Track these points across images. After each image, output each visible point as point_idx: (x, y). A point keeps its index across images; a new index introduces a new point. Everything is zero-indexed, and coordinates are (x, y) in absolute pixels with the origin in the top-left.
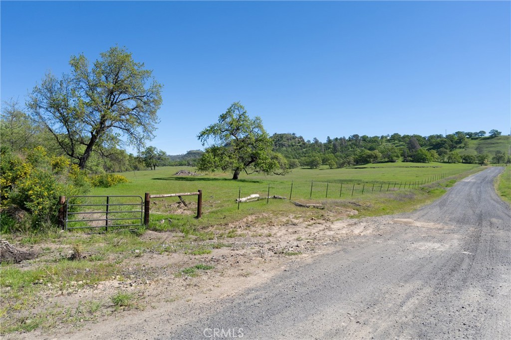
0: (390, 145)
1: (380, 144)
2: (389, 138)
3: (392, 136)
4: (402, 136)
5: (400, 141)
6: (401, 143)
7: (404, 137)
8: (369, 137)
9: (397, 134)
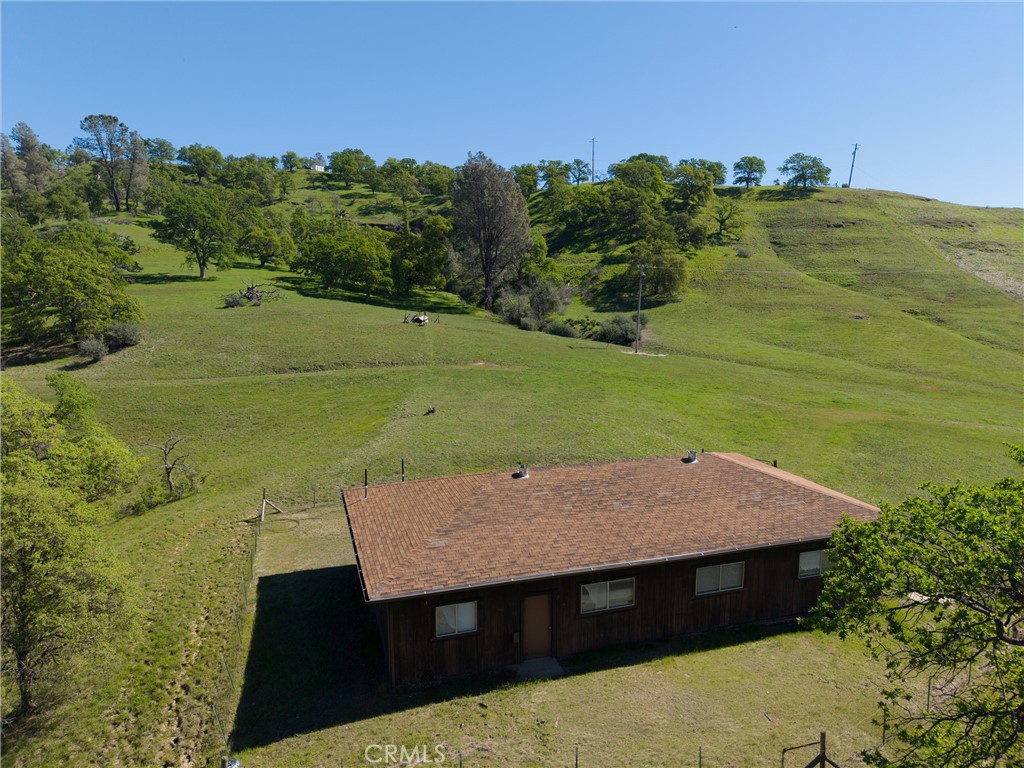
0: (328, 207)
1: (277, 193)
2: (320, 169)
3: (334, 158)
4: (379, 163)
5: (375, 187)
6: (382, 197)
7: (392, 169)
8: (224, 155)
9: (358, 152)
